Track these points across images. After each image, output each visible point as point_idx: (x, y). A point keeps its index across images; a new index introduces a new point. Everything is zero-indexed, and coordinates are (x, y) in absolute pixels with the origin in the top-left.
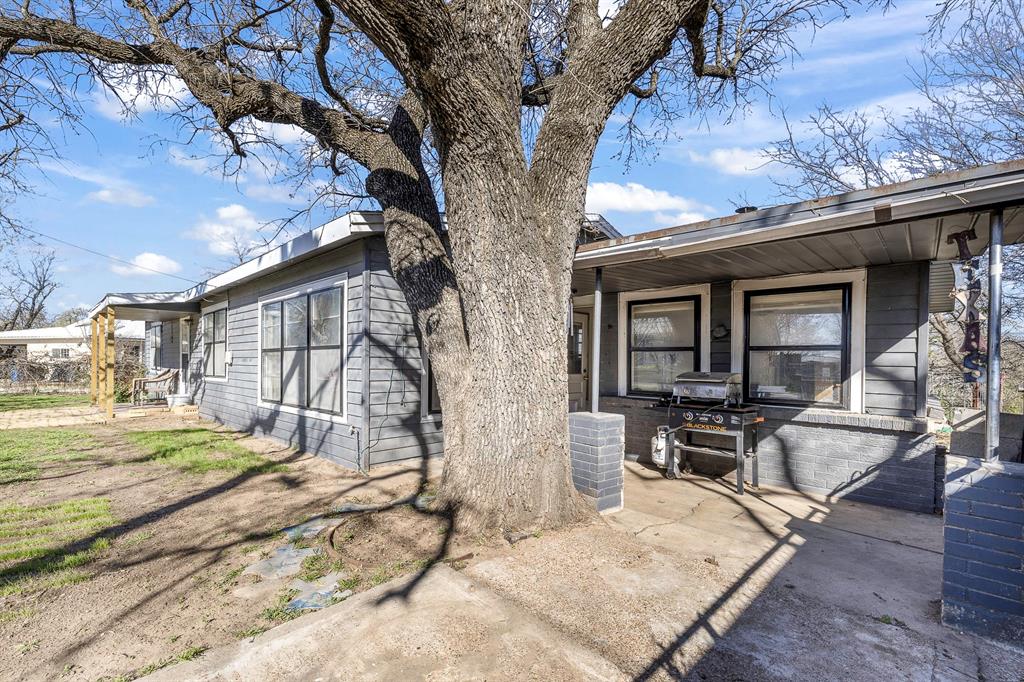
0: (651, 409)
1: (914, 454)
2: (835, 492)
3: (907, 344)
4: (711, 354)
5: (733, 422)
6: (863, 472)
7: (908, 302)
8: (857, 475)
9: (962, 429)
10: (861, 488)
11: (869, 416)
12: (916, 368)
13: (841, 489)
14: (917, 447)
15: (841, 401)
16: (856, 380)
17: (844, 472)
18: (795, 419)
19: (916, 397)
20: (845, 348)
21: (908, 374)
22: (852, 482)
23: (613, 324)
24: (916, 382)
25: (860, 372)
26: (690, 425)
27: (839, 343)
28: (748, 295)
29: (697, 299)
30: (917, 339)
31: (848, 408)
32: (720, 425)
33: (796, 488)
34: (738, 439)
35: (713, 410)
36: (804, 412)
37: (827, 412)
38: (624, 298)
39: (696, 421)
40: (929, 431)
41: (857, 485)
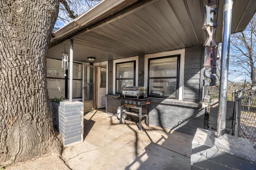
0: (116, 99)
1: (198, 115)
2: (173, 128)
3: (197, 76)
4: (138, 80)
5: (139, 104)
6: (182, 121)
7: (198, 61)
8: (180, 123)
9: (214, 106)
10: (181, 127)
11: (184, 102)
12: (200, 84)
13: (175, 127)
14: (199, 113)
15: (176, 96)
16: (181, 89)
17: (176, 122)
18: (162, 103)
19: (199, 95)
20: (178, 77)
21: (197, 87)
22: (178, 125)
23: (111, 71)
24: (199, 90)
25: (182, 86)
26: (126, 105)
27: (176, 76)
28: (150, 60)
29: (135, 62)
30: (200, 74)
31: (178, 99)
32: (135, 105)
33: (162, 127)
34: (140, 110)
35: (133, 100)
36: (165, 100)
37: (172, 100)
38: (115, 62)
39: (128, 104)
40: (203, 107)
41: (180, 126)
